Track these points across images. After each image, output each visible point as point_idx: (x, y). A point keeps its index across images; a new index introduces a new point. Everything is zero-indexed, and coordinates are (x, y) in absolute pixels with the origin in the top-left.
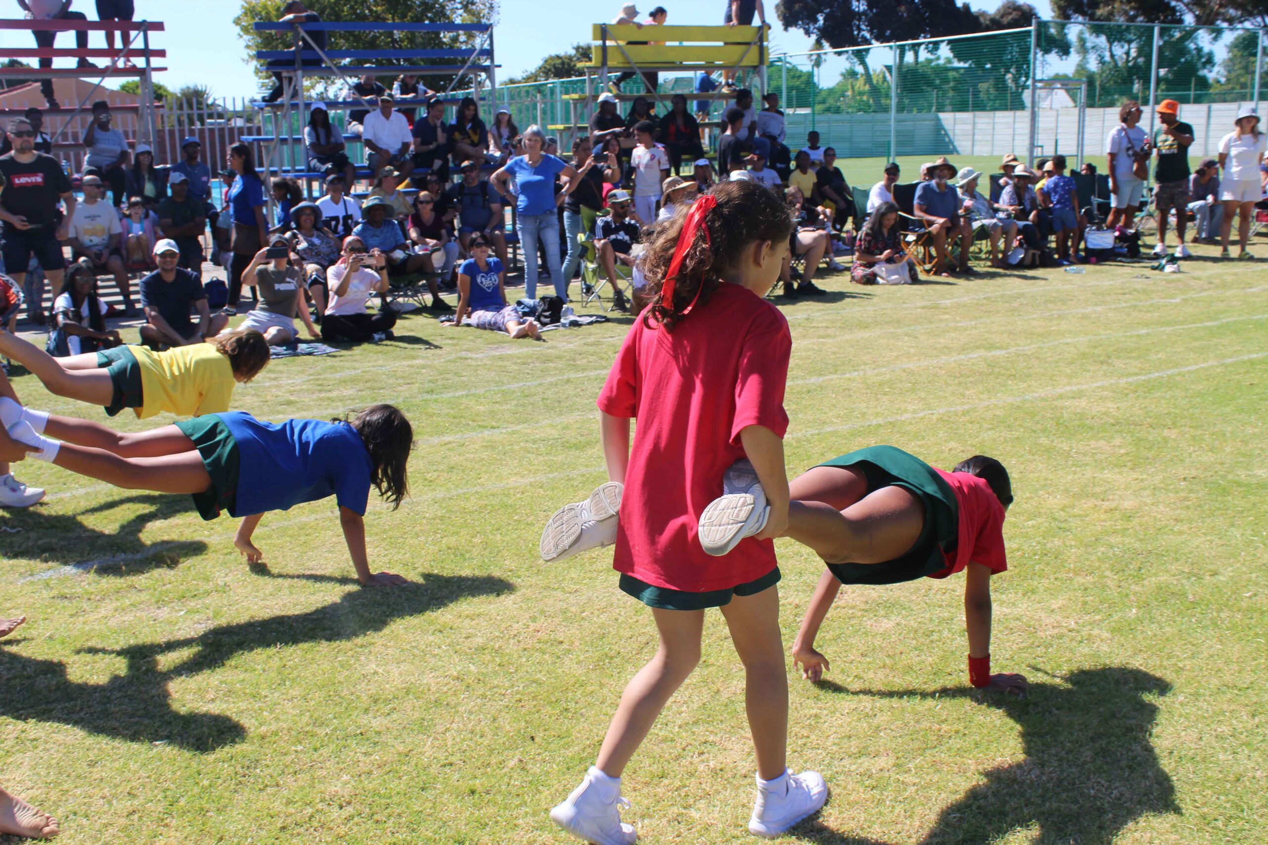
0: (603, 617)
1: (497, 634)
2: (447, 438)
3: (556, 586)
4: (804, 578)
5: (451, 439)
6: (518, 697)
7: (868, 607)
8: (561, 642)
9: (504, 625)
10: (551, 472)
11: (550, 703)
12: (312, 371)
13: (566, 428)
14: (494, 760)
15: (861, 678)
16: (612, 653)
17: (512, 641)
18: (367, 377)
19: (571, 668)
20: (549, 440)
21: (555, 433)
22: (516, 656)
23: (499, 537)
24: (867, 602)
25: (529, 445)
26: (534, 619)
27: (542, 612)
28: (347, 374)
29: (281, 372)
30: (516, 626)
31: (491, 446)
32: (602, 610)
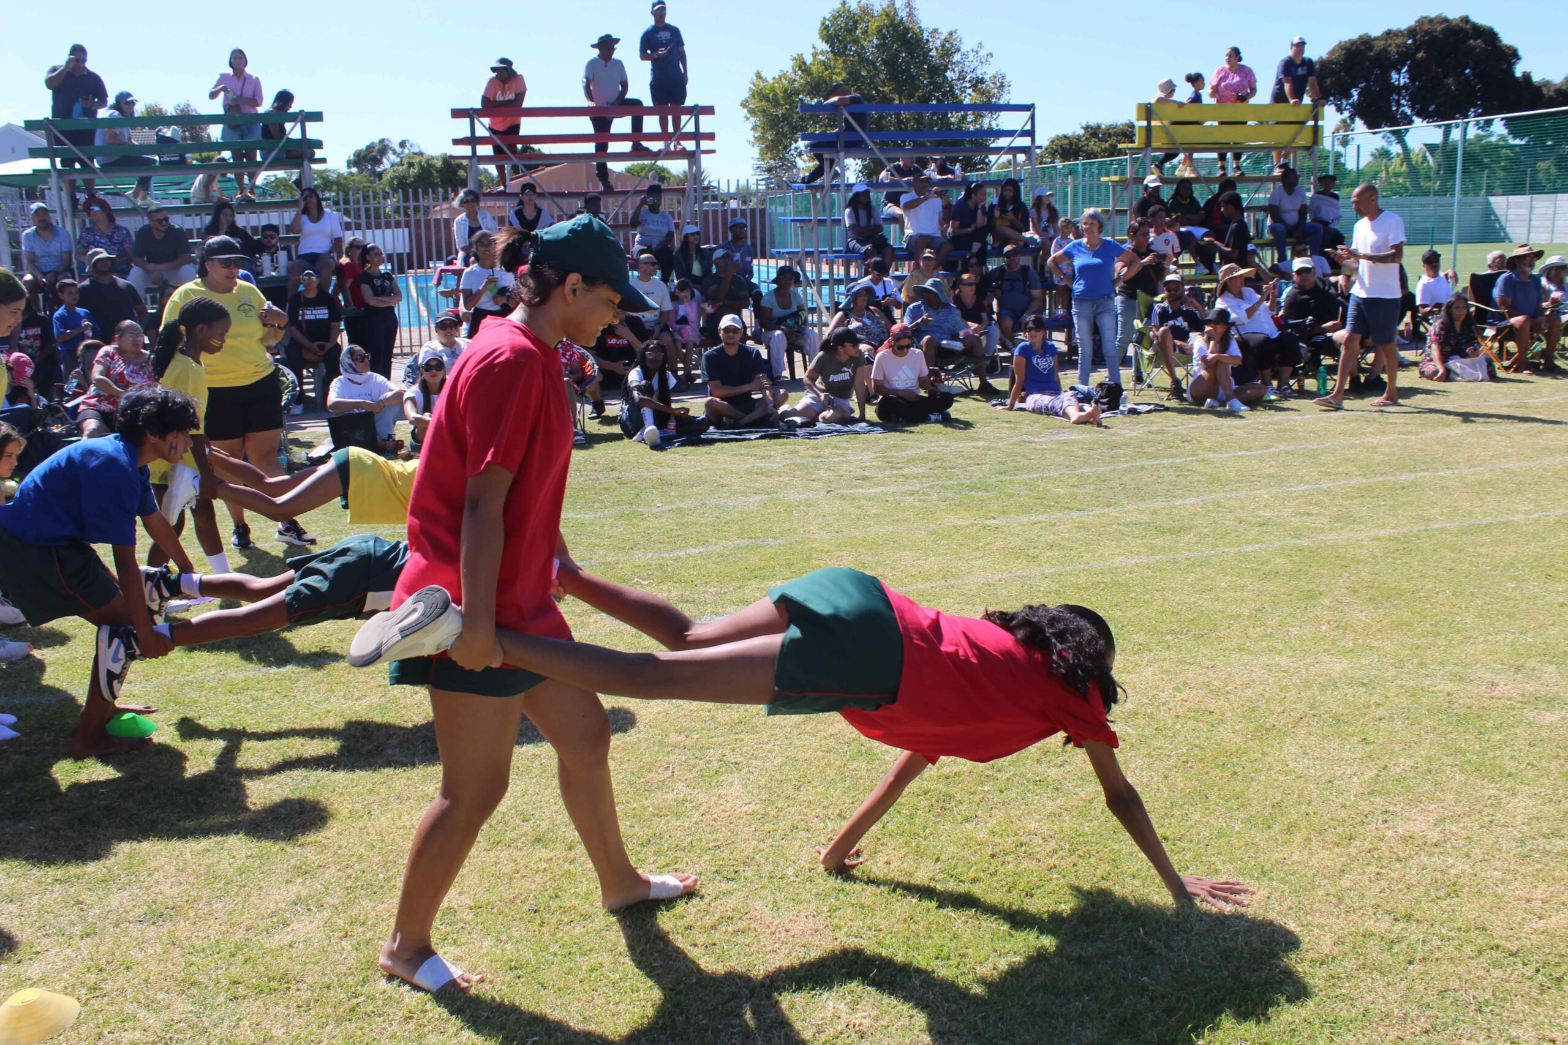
0: (1248, 692)
1: (1146, 701)
2: (1034, 518)
3: (1192, 661)
4: (1448, 668)
5: (1040, 518)
6: (1184, 758)
7: (1525, 699)
8: (1211, 713)
9: (1151, 694)
10: (1153, 554)
11: (1217, 766)
12: (876, 449)
13: (1155, 512)
14: (1176, 812)
15: (1533, 766)
16: (1268, 725)
17: (1162, 708)
18: (935, 456)
19: (1230, 736)
20: (1141, 524)
21: (1144, 518)
22: (1170, 721)
23: (1119, 613)
24: (1523, 695)
25: (1122, 528)
26: (1178, 689)
27: (1185, 684)
28: (910, 453)
29: (847, 449)
30: (1162, 695)
31: (1082, 527)
32: (1247, 686)
